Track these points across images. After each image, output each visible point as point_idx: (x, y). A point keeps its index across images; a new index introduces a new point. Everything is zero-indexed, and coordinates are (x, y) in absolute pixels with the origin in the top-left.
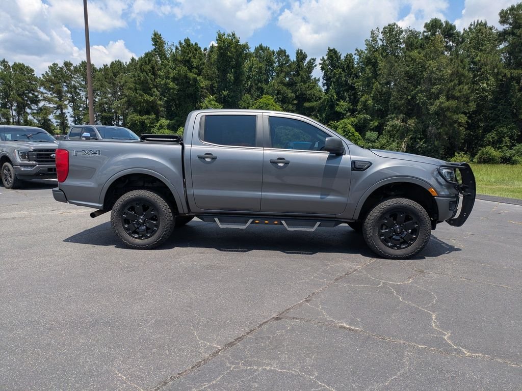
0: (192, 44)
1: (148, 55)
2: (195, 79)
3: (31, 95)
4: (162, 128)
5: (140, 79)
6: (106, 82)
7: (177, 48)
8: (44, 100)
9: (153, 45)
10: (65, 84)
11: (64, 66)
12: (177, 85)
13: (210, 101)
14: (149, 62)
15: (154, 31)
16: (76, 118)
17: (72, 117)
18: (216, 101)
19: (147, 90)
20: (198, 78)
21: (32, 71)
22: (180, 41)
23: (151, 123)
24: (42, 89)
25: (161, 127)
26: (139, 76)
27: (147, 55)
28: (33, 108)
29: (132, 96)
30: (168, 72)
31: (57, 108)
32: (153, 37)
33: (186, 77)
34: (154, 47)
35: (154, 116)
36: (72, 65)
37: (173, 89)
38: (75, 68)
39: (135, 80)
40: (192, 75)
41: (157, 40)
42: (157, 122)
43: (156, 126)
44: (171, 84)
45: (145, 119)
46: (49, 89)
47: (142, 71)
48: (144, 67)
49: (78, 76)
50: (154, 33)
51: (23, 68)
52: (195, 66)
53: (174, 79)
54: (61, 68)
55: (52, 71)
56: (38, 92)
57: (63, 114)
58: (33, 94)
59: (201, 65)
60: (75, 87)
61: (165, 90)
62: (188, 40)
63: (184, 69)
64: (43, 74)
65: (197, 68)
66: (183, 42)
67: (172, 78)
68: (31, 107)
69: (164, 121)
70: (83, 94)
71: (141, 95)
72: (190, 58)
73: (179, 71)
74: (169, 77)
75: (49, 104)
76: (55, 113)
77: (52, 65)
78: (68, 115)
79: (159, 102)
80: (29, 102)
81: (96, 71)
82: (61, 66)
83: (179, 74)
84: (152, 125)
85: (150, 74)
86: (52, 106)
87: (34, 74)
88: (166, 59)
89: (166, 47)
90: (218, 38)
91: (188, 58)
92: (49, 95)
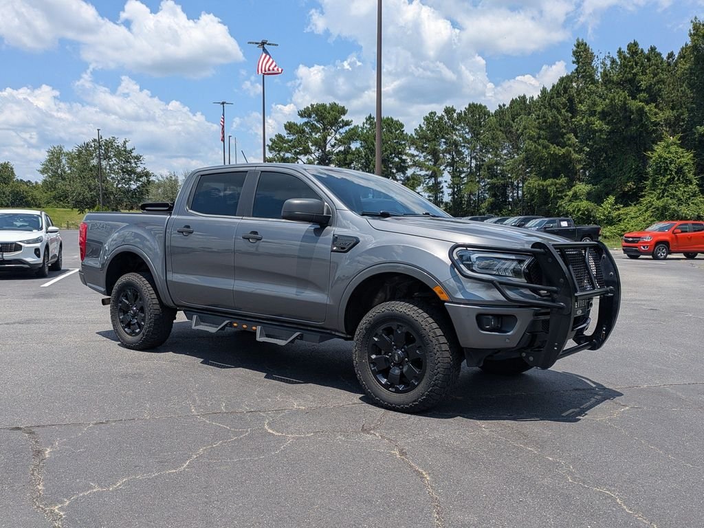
0: (642, 51)
1: (565, 81)
2: (641, 111)
3: (397, 160)
4: (576, 199)
5: (545, 122)
6: (501, 130)
7: (613, 61)
8: (413, 165)
9: (574, 62)
10: (443, 140)
11: (444, 114)
12: (608, 124)
13: (667, 147)
14: (565, 92)
15: (578, 40)
16: (456, 190)
17: (450, 188)
18: (681, 146)
19: (556, 137)
20: (647, 108)
21: (402, 126)
22: (620, 49)
23: (560, 192)
24: (413, 151)
25: (576, 197)
26: (544, 117)
27: (562, 80)
28: (398, 178)
29: (531, 150)
30: (594, 104)
31: (430, 177)
32: (575, 49)
33: (624, 107)
34: (576, 66)
35: (564, 180)
36: (455, 111)
37: (601, 131)
38: (459, 115)
39: (539, 123)
40: (634, 104)
41: (582, 54)
42: (570, 190)
43: (566, 196)
44: (598, 124)
45: (548, 186)
46: (421, 149)
47: (552, 107)
48: (555, 101)
49: (462, 127)
50: (576, 43)
51: (391, 123)
52: (643, 87)
53: (604, 115)
54: (440, 118)
55: (429, 123)
56: (406, 154)
57: (437, 184)
58: (400, 159)
59: (655, 85)
60: (456, 144)
61: (587, 135)
62: (636, 44)
63: (620, 96)
64: (415, 130)
65: (649, 89)
66: (625, 49)
67: (599, 113)
68: (396, 177)
69: (582, 188)
70: (466, 152)
71: (545, 147)
72: (635, 75)
73: (612, 100)
74: (595, 111)
75: (421, 170)
76: (428, 184)
77: (428, 115)
78: (445, 185)
79: (575, 156)
80: (394, 171)
81: (489, 116)
82: (440, 115)
83: (612, 106)
84: (560, 195)
85: (563, 111)
86: (423, 173)
87: (403, 131)
88: (594, 82)
89: (596, 63)
90: (692, 32)
91: (630, 76)
92: (421, 157)
